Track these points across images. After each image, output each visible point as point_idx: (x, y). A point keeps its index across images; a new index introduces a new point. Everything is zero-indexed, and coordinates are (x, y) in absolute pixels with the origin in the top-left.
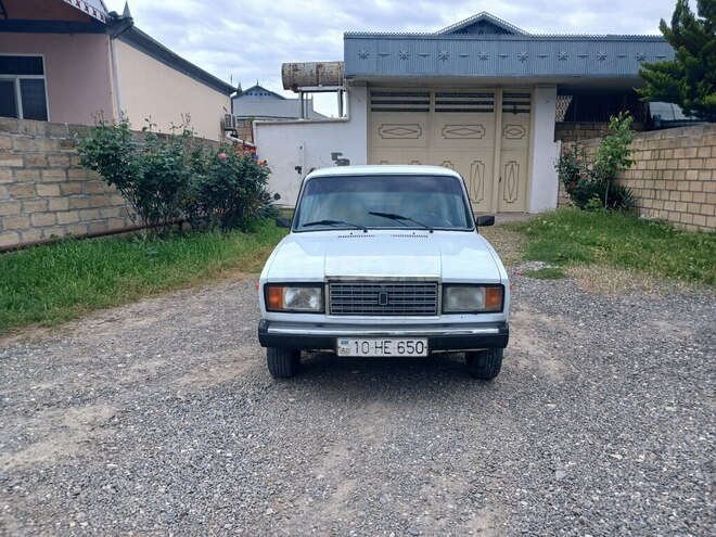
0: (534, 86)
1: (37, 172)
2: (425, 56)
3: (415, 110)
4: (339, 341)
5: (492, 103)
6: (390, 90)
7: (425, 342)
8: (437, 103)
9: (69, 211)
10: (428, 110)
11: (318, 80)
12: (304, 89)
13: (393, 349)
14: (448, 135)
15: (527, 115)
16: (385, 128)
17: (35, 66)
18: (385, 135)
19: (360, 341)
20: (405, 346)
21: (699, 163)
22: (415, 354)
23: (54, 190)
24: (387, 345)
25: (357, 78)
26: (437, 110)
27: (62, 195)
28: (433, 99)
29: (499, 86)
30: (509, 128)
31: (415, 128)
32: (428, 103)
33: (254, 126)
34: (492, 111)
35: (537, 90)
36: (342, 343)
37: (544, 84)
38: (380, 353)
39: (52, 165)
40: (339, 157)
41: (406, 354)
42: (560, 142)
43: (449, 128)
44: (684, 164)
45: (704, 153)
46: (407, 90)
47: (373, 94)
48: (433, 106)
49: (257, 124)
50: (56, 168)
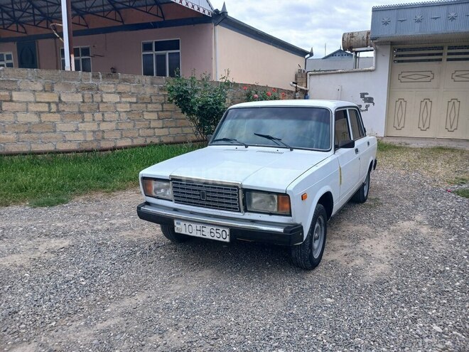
1: (144, 105)
2: (436, 18)
3: (429, 60)
4: (175, 222)
6: (409, 46)
7: (228, 231)
8: (449, 54)
9: (163, 128)
10: (441, 60)
11: (367, 43)
12: (357, 49)
13: (208, 233)
14: (457, 79)
16: (404, 74)
17: (175, 45)
18: (403, 80)
19: (187, 224)
20: (215, 232)
22: (221, 239)
23: (154, 116)
24: (204, 229)
26: (448, 60)
27: (159, 119)
28: (446, 51)
31: (429, 74)
32: (441, 54)
33: (308, 76)
36: (177, 223)
38: (199, 235)
39: (153, 101)
40: (366, 96)
41: (215, 238)
43: (457, 73)
46: (424, 46)
48: (445, 57)
49: (310, 75)
50: (156, 103)
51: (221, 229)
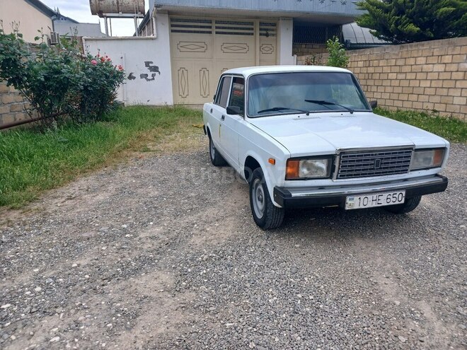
0: (278, 18)
4: (348, 198)
5: (252, 29)
6: (184, 17)
7: (404, 193)
8: (217, 28)
10: (210, 33)
11: (118, 8)
12: (108, 15)
13: (384, 200)
14: (225, 50)
15: (275, 37)
16: (182, 44)
18: (182, 49)
19: (362, 197)
20: (391, 197)
21: (397, 69)
22: (397, 203)
24: (380, 198)
25: (163, 8)
26: (217, 33)
28: (214, 25)
29: (257, 17)
30: (264, 46)
31: (203, 45)
32: (210, 27)
33: (84, 41)
34: (252, 34)
35: (281, 21)
36: (350, 200)
37: (285, 17)
38: (374, 205)
40: (151, 65)
41: (391, 203)
42: (296, 56)
43: (225, 45)
44: (386, 69)
45: (400, 62)
46: (196, 18)
47: (172, 20)
48: (214, 30)
49: (86, 40)
51: (398, 193)
